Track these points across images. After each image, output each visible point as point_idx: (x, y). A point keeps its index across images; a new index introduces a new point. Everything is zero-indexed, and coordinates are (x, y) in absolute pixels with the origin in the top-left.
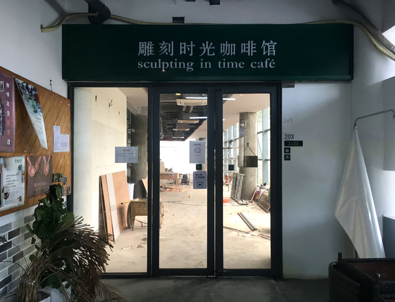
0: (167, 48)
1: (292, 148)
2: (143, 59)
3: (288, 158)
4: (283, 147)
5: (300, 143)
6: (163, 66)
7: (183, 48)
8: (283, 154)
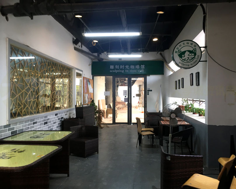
0: (117, 67)
1: (149, 92)
2: (111, 70)
3: (148, 94)
4: (147, 91)
5: (151, 91)
6: (116, 71)
7: (121, 67)
8: (147, 93)
